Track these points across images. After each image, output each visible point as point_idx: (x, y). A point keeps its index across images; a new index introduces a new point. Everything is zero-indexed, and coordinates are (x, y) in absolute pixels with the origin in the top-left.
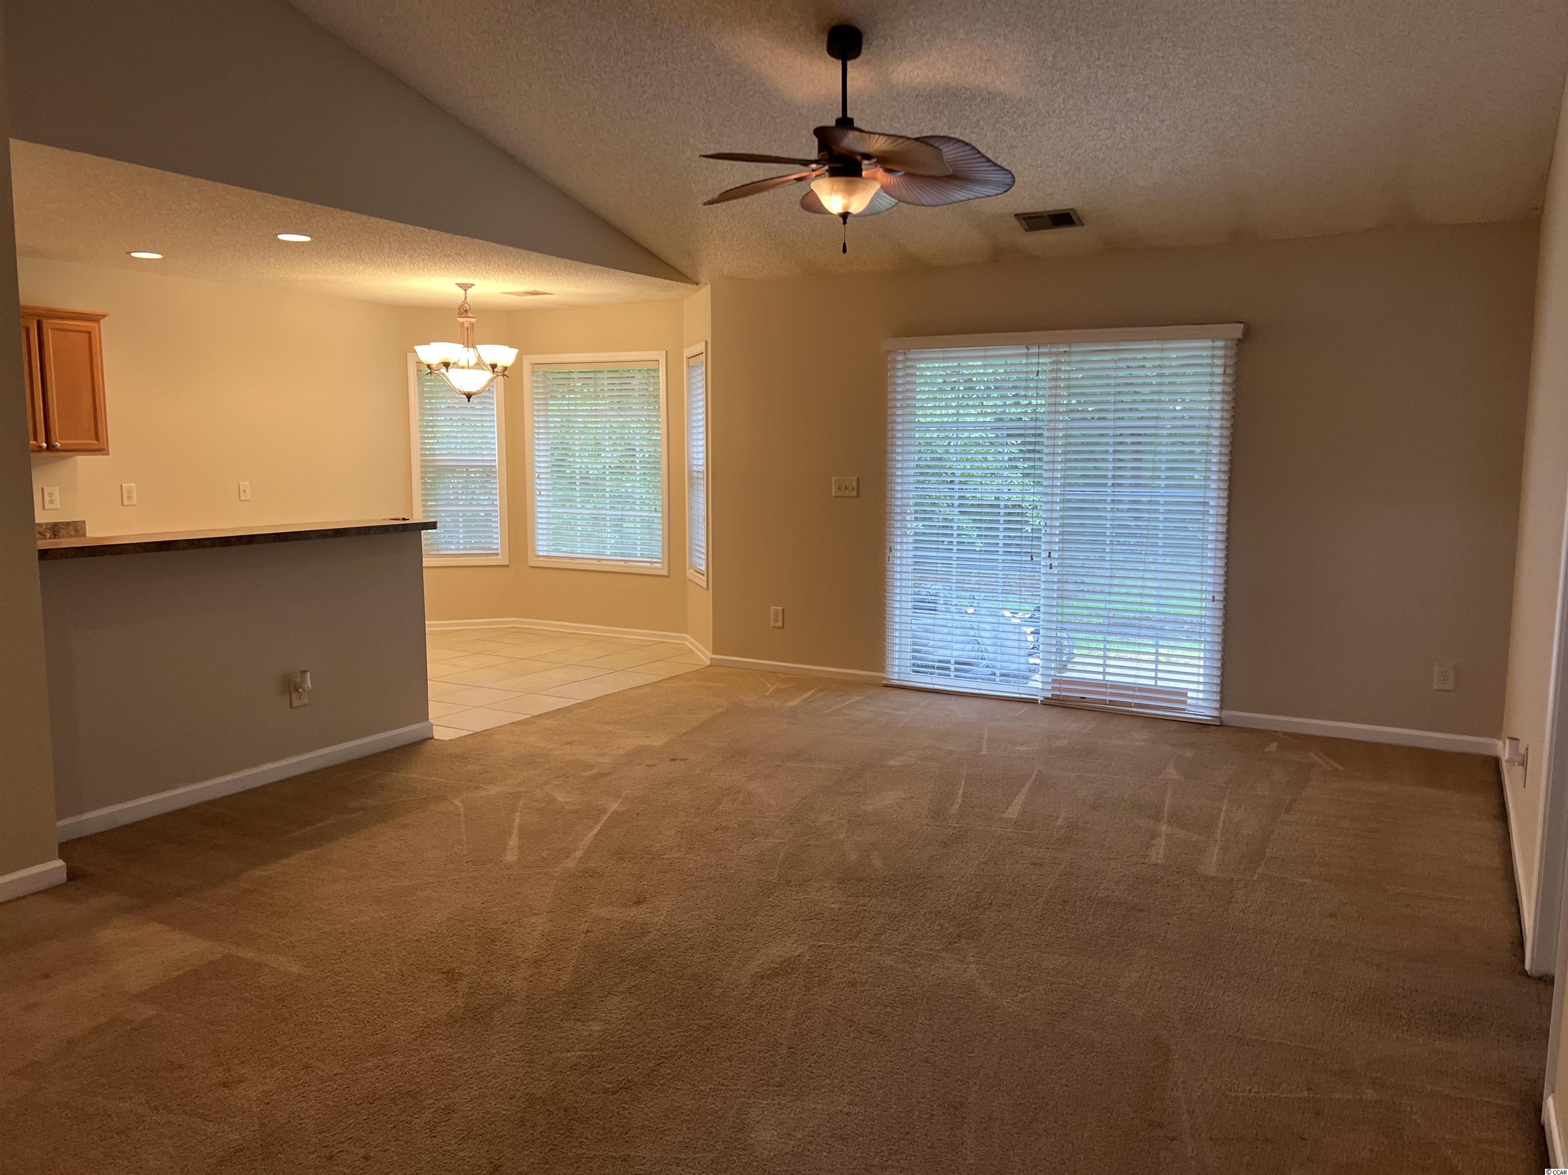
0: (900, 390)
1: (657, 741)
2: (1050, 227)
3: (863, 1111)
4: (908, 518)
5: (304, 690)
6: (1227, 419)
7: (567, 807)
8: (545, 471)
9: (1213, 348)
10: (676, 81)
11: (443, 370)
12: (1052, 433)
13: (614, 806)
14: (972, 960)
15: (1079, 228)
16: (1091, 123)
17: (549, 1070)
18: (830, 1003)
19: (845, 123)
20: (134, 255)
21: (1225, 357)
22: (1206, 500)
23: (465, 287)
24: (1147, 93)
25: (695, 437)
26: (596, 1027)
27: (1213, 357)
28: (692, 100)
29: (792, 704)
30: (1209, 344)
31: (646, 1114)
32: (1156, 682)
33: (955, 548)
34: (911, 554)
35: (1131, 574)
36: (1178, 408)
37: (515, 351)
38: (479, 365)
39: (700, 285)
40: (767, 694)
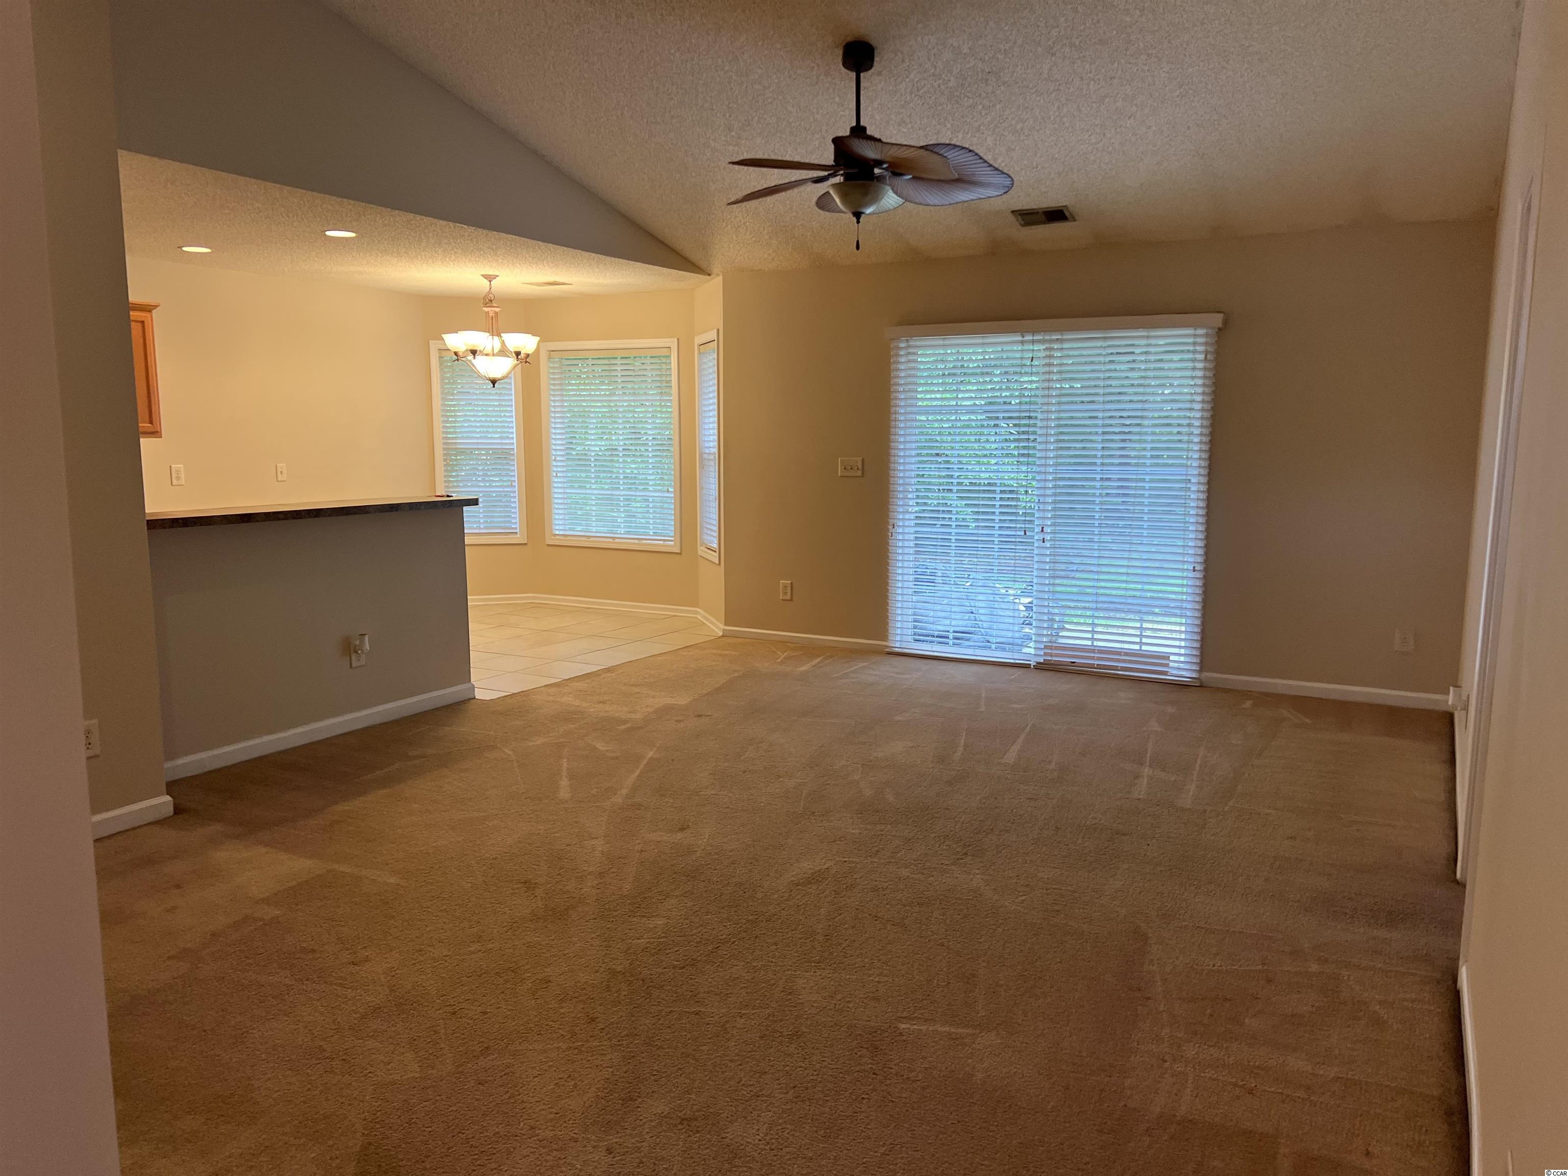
0: (903, 375)
1: (682, 700)
2: (1044, 223)
3: (891, 980)
4: (910, 496)
5: (363, 652)
6: (1207, 402)
7: (608, 754)
8: (561, 453)
9: (1195, 336)
10: (700, 90)
11: (470, 357)
12: (1045, 415)
13: (651, 754)
14: (978, 872)
15: (1073, 223)
16: (1083, 129)
17: (625, 952)
18: (857, 903)
19: (859, 131)
20: (184, 249)
21: (1206, 344)
22: (1189, 478)
23: (490, 278)
24: (1135, 102)
25: (707, 421)
26: (660, 922)
27: (1194, 344)
28: (715, 107)
29: (804, 668)
30: (1190, 331)
31: (711, 982)
32: (1141, 647)
33: (954, 524)
34: (912, 530)
35: (1118, 555)
36: (1166, 392)
37: (536, 339)
38: (503, 352)
39: (712, 276)
40: (779, 661)
